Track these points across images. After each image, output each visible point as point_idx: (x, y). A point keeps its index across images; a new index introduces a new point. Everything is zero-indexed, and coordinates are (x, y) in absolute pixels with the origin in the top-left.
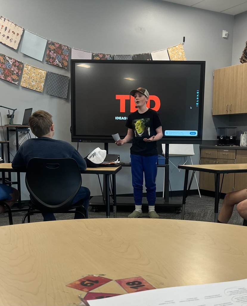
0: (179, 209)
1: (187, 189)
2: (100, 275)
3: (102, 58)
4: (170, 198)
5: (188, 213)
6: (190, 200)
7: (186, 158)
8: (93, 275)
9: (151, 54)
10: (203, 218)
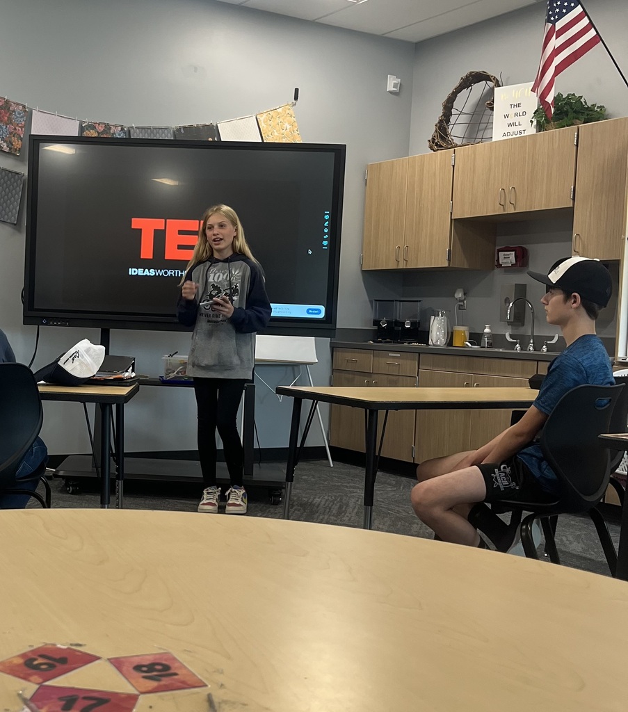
0: (277, 493)
1: (298, 446)
2: (71, 645)
3: (102, 133)
4: (256, 466)
5: (301, 505)
6: (303, 470)
7: (296, 368)
8: (54, 645)
9: (218, 125)
10: (336, 517)
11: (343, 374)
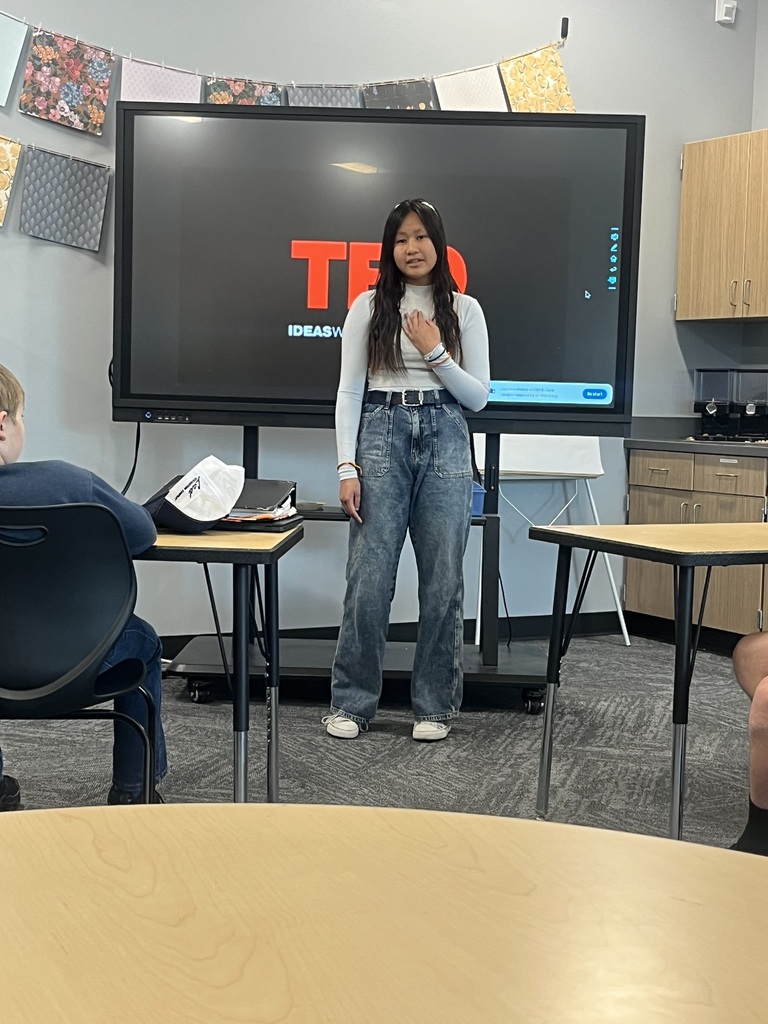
3: (241, 96)
4: (502, 648)
7: (569, 485)
9: (435, 81)
11: (646, 493)
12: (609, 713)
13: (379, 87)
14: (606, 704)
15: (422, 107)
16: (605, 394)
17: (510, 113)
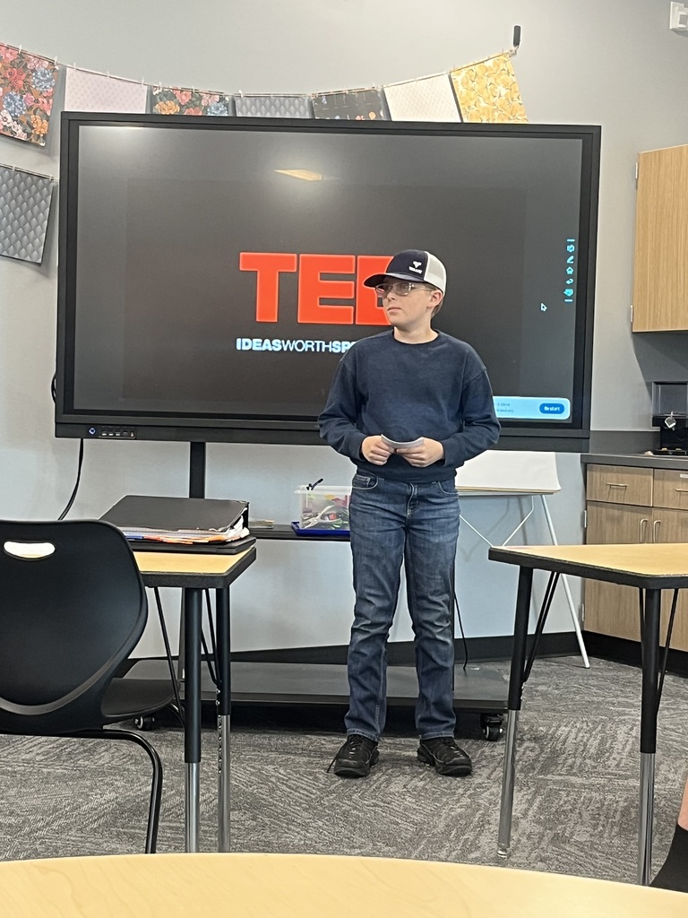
0: (495, 720)
3: (188, 106)
7: (524, 501)
9: (386, 90)
11: (604, 510)
12: (570, 740)
13: (328, 96)
14: (567, 729)
15: (372, 116)
16: (563, 409)
17: (462, 123)
